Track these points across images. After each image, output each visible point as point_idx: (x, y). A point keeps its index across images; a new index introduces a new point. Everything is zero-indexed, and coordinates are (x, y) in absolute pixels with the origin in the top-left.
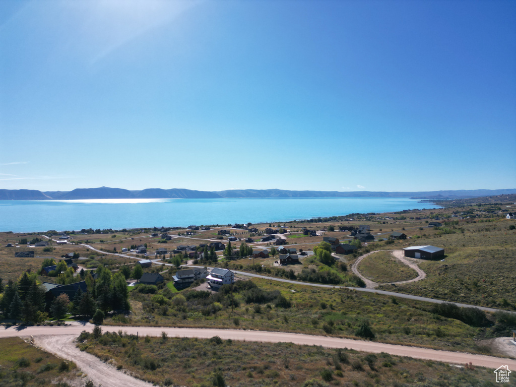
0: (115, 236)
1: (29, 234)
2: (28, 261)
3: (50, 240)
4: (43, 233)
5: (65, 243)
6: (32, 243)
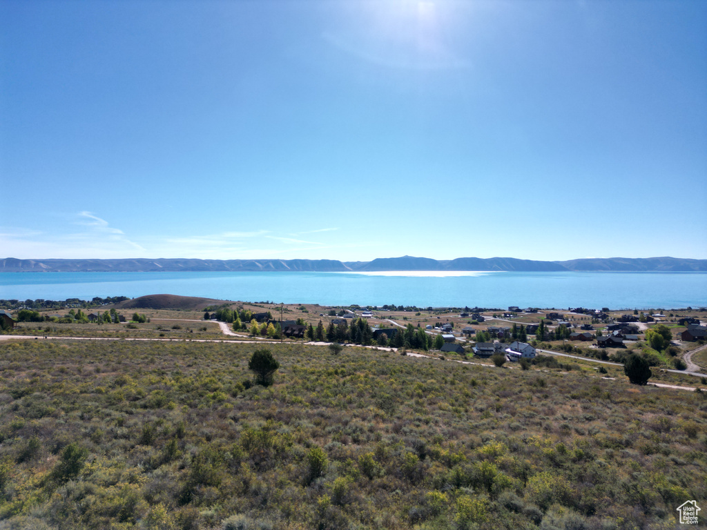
0: (419, 314)
1: (334, 307)
4: (346, 308)
5: (370, 317)
6: (340, 315)
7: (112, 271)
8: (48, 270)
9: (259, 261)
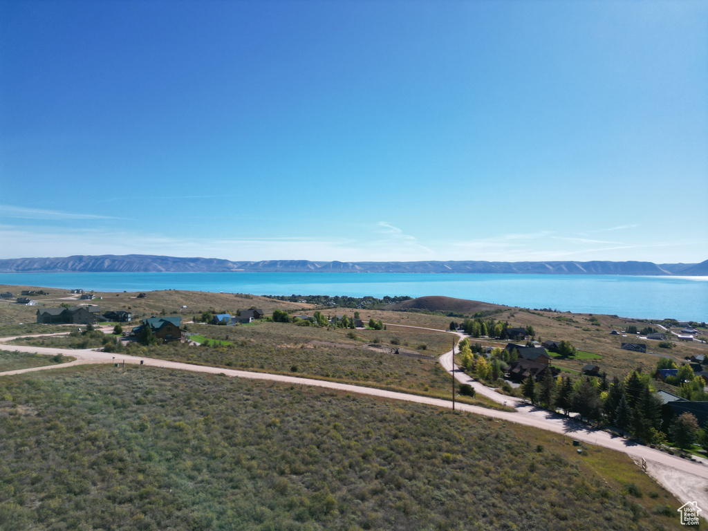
1: (639, 321)
2: (638, 357)
3: (667, 332)
4: (657, 322)
5: (691, 339)
6: (643, 334)
8: (361, 271)
9: (549, 263)
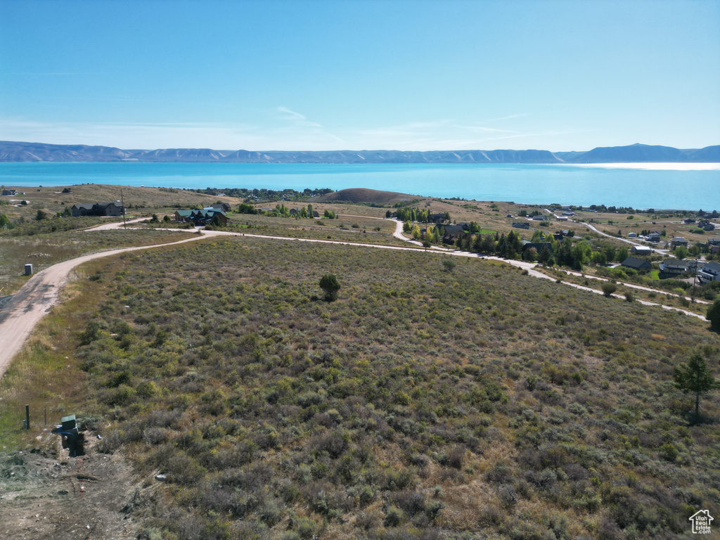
0: (631, 218)
6: (530, 216)
7: (322, 162)
8: (271, 161)
9: (457, 152)
